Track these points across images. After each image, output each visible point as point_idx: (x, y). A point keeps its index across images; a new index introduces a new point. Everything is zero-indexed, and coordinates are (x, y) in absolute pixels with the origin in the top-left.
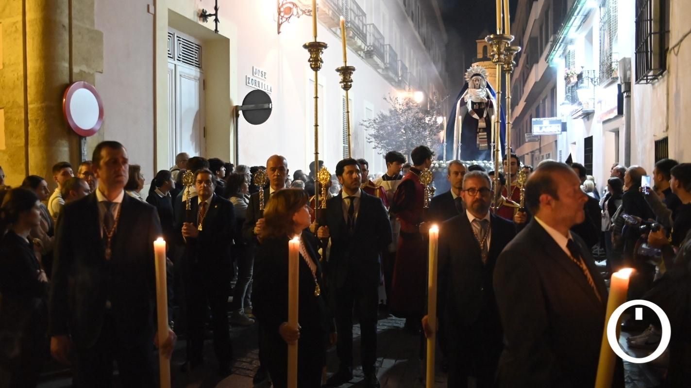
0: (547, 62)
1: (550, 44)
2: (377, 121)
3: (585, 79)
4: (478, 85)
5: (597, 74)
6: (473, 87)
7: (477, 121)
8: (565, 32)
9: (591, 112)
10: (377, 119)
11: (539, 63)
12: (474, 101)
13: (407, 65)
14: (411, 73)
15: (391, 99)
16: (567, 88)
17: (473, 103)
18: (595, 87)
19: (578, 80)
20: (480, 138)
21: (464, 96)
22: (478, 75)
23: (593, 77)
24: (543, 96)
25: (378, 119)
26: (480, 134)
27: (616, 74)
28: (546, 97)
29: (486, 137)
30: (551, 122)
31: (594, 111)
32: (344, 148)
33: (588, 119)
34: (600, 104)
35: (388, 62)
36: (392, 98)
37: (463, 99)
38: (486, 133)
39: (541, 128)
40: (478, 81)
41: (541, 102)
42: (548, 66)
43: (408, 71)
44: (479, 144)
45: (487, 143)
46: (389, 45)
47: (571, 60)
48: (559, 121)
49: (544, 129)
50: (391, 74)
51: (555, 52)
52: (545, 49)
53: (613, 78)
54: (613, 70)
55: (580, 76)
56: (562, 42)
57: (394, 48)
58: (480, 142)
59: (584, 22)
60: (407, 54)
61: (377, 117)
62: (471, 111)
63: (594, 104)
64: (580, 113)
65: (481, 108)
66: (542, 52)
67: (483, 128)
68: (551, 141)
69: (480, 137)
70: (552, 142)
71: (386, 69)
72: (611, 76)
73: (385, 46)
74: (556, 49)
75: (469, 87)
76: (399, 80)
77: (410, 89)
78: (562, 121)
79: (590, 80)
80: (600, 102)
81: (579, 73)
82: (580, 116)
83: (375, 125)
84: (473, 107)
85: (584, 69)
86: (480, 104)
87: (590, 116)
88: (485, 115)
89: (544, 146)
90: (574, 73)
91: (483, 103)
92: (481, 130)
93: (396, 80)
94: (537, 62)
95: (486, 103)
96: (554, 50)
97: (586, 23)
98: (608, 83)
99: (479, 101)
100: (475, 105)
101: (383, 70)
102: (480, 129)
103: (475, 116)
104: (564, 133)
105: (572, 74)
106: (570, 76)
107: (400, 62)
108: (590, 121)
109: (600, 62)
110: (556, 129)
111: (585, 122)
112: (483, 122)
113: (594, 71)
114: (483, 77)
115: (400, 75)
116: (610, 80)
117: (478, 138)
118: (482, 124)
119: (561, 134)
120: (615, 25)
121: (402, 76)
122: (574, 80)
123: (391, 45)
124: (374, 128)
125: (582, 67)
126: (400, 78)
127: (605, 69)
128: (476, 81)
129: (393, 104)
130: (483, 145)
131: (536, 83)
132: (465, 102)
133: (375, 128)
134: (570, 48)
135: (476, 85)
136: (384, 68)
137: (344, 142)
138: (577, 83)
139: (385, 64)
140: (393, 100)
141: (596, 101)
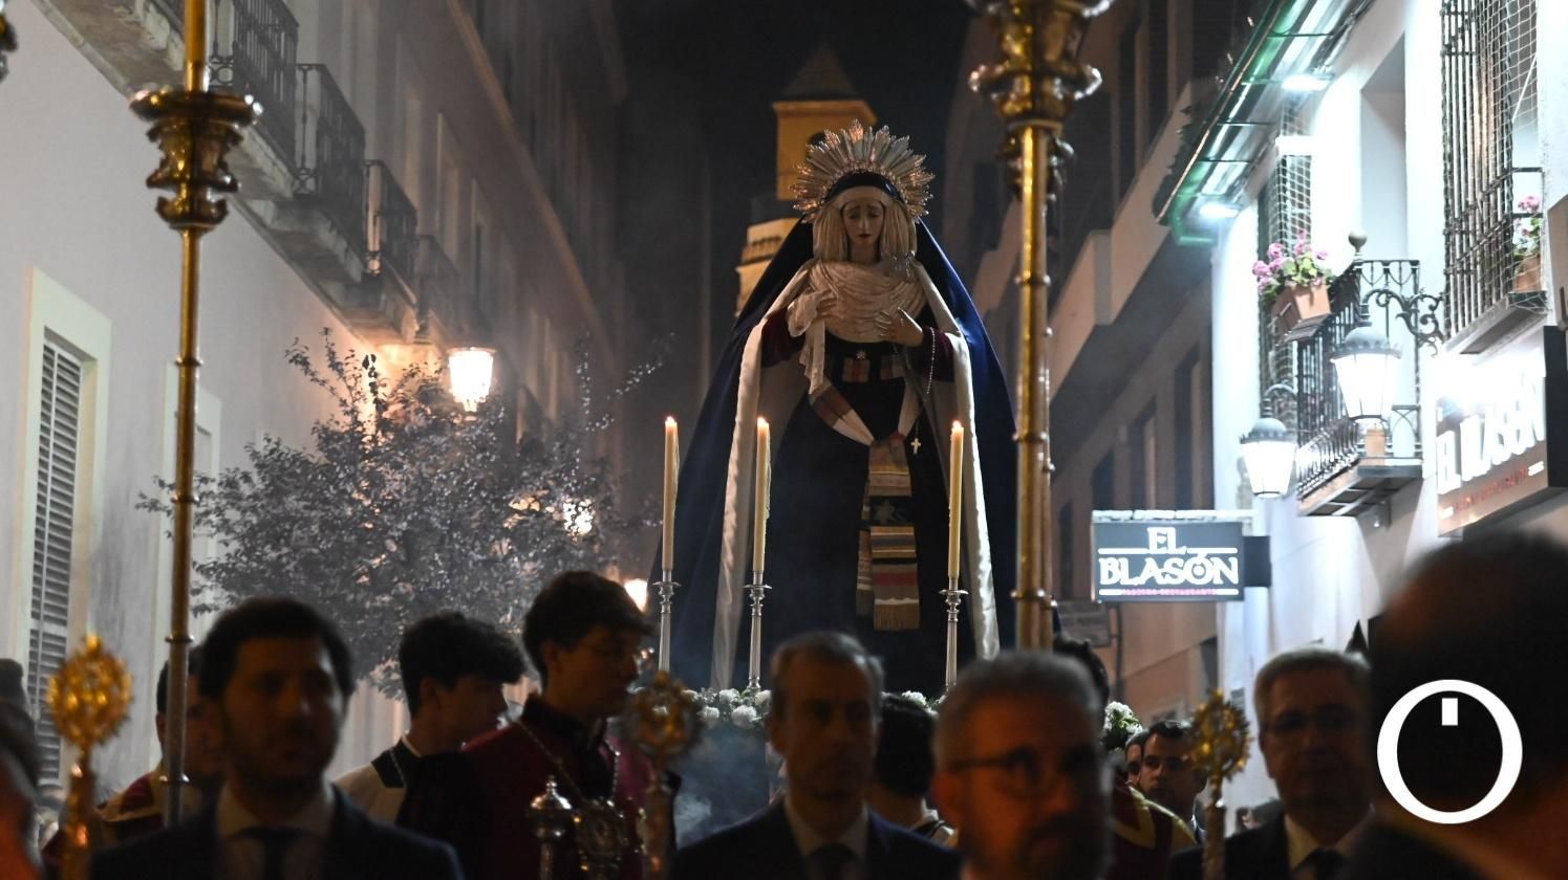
0: (1165, 221)
1: (1177, 122)
2: (245, 489)
3: (1372, 301)
4: (871, 240)
5: (1433, 280)
6: (842, 253)
7: (856, 455)
8: (1264, 62)
9: (1405, 475)
10: (246, 477)
11: (1115, 231)
12: (848, 336)
13: (413, 194)
14: (431, 238)
15: (335, 366)
16: (1272, 354)
17: (837, 349)
18: (1425, 349)
19: (1336, 308)
20: (876, 561)
21: (787, 300)
22: (874, 180)
23: (1408, 292)
24: (1130, 404)
25: (255, 478)
26: (876, 532)
27: (1533, 278)
28: (1151, 409)
29: (910, 551)
30: (1191, 536)
31: (1418, 470)
32: (33, 643)
33: (1388, 519)
34: (1450, 435)
35: (310, 164)
36: (340, 358)
37: (781, 316)
38: (909, 532)
39: (1136, 564)
40: (872, 216)
41: (1123, 435)
42: (1169, 240)
43: (419, 230)
44: (871, 596)
45: (915, 588)
46: (321, 68)
47: (1291, 210)
48: (1230, 532)
49: (1151, 569)
50: (327, 237)
51: (1206, 166)
52: (1146, 157)
53: (1520, 297)
54: (1519, 258)
55: (1344, 289)
56: (1242, 116)
57: (345, 89)
58: (876, 580)
59: (1358, 17)
60: (414, 136)
61: (248, 466)
62: (823, 397)
63: (1418, 435)
64: (1343, 485)
65: (883, 376)
66: (1129, 177)
67: (896, 501)
68: (1179, 645)
69: (879, 552)
70: (1185, 652)
71: (300, 204)
72: (1509, 286)
73: (299, 75)
74: (1212, 153)
75: (817, 246)
76: (368, 277)
77: (423, 329)
78: (1246, 532)
79: (1395, 307)
80: (1451, 424)
81: (1338, 271)
82: (1345, 498)
83: (232, 515)
84: (833, 371)
85: (1366, 253)
86: (880, 352)
87: (1396, 497)
88: (905, 425)
89: (1141, 673)
90: (1313, 272)
91: (900, 347)
92: (884, 512)
93: (355, 272)
94: (1106, 223)
95: (913, 350)
96: (1203, 158)
97: (1367, 16)
98: (1494, 320)
99: (873, 337)
100: (849, 362)
101: (282, 205)
102: (876, 501)
103: (852, 426)
104: (1257, 594)
105: (1306, 275)
106: (1290, 284)
107: (374, 172)
108: (1395, 527)
109: (1448, 212)
110: (1214, 568)
111: (1367, 531)
112: (897, 463)
113: (1415, 263)
114: (895, 195)
115: (373, 244)
116: (1502, 307)
117: (863, 558)
118: (890, 476)
119: (1240, 598)
120: (1525, 27)
121: (384, 252)
122: (1313, 306)
123: (333, 73)
124: (225, 526)
125: (1356, 242)
126: (375, 265)
127: (1475, 254)
128: (855, 216)
129: (345, 394)
130: (893, 602)
131: (1098, 332)
132: (793, 334)
133: (229, 531)
134: (1286, 145)
135: (858, 241)
136: (288, 194)
137: (35, 603)
138: (1328, 322)
139: (295, 172)
140: (349, 370)
141: (1430, 419)
